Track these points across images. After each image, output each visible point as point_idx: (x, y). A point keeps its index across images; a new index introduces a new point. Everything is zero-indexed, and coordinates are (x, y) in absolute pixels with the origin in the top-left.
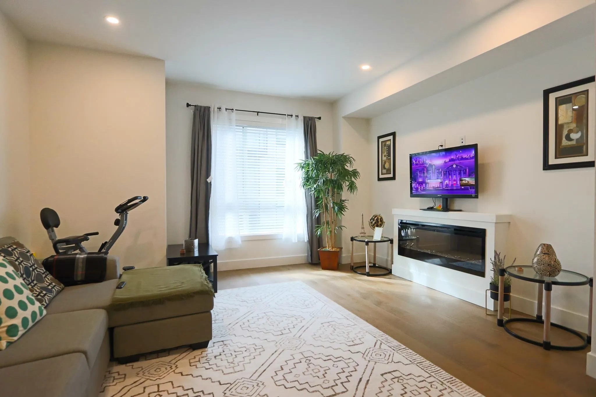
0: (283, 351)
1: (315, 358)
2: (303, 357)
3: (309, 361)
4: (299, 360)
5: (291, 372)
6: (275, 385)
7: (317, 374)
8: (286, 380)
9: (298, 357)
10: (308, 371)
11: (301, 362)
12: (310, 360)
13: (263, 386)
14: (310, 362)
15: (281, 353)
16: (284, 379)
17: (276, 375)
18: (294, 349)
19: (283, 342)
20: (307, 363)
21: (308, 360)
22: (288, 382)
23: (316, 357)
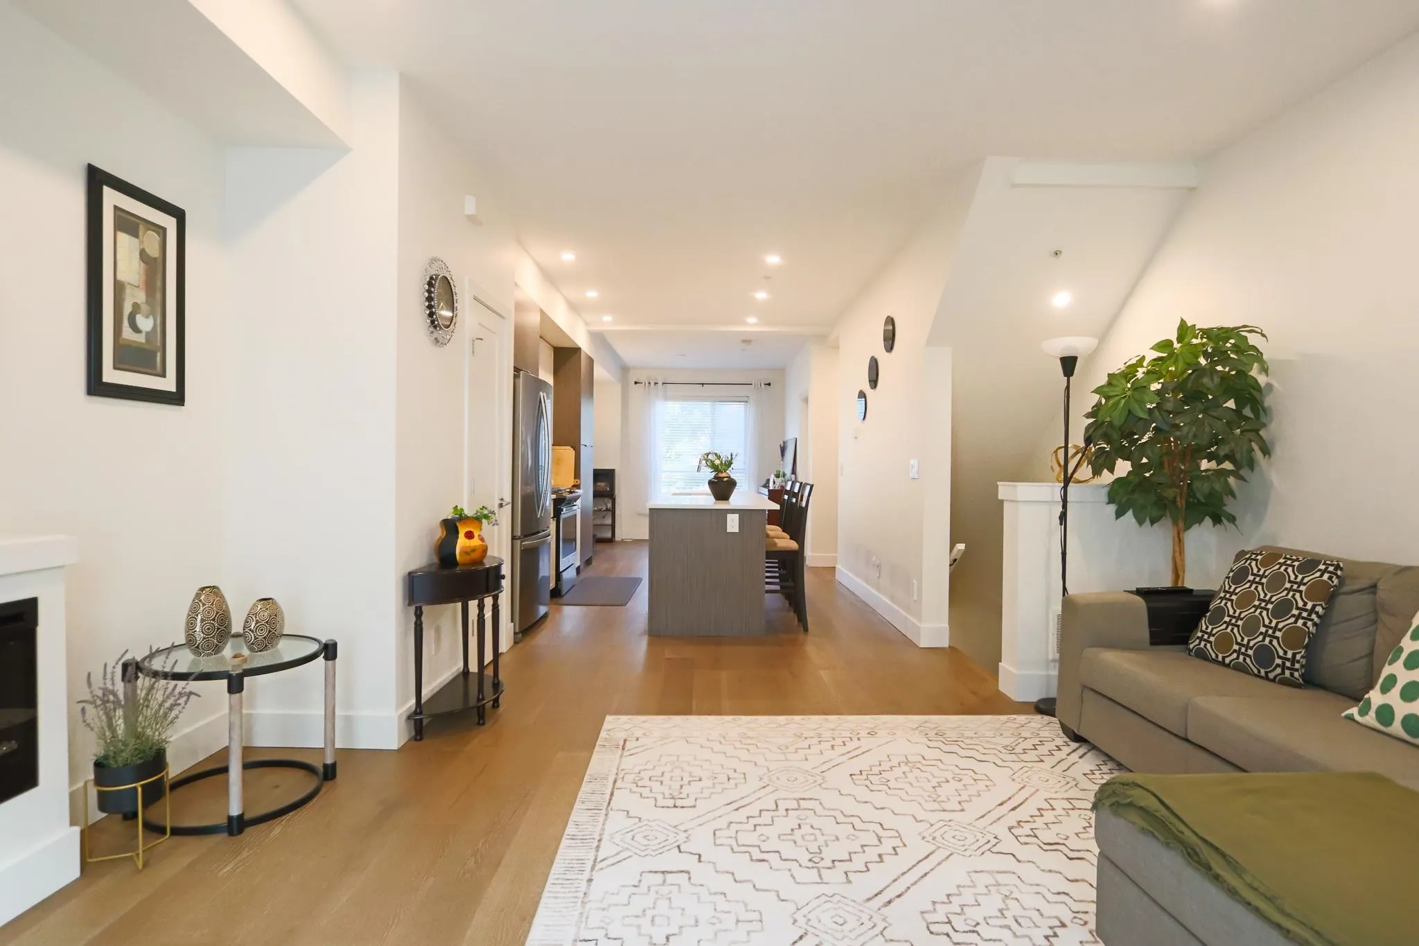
0: (869, 899)
1: (795, 862)
2: (823, 871)
3: (813, 859)
4: (834, 867)
5: (862, 846)
6: (900, 832)
7: (812, 831)
8: (877, 835)
9: (835, 876)
10: (826, 841)
11: (833, 861)
12: (810, 860)
13: (924, 834)
14: (812, 855)
15: (876, 895)
16: (881, 837)
17: (897, 849)
18: (837, 898)
19: (864, 928)
20: (822, 856)
21: (814, 861)
22: (874, 831)
23: (794, 865)
